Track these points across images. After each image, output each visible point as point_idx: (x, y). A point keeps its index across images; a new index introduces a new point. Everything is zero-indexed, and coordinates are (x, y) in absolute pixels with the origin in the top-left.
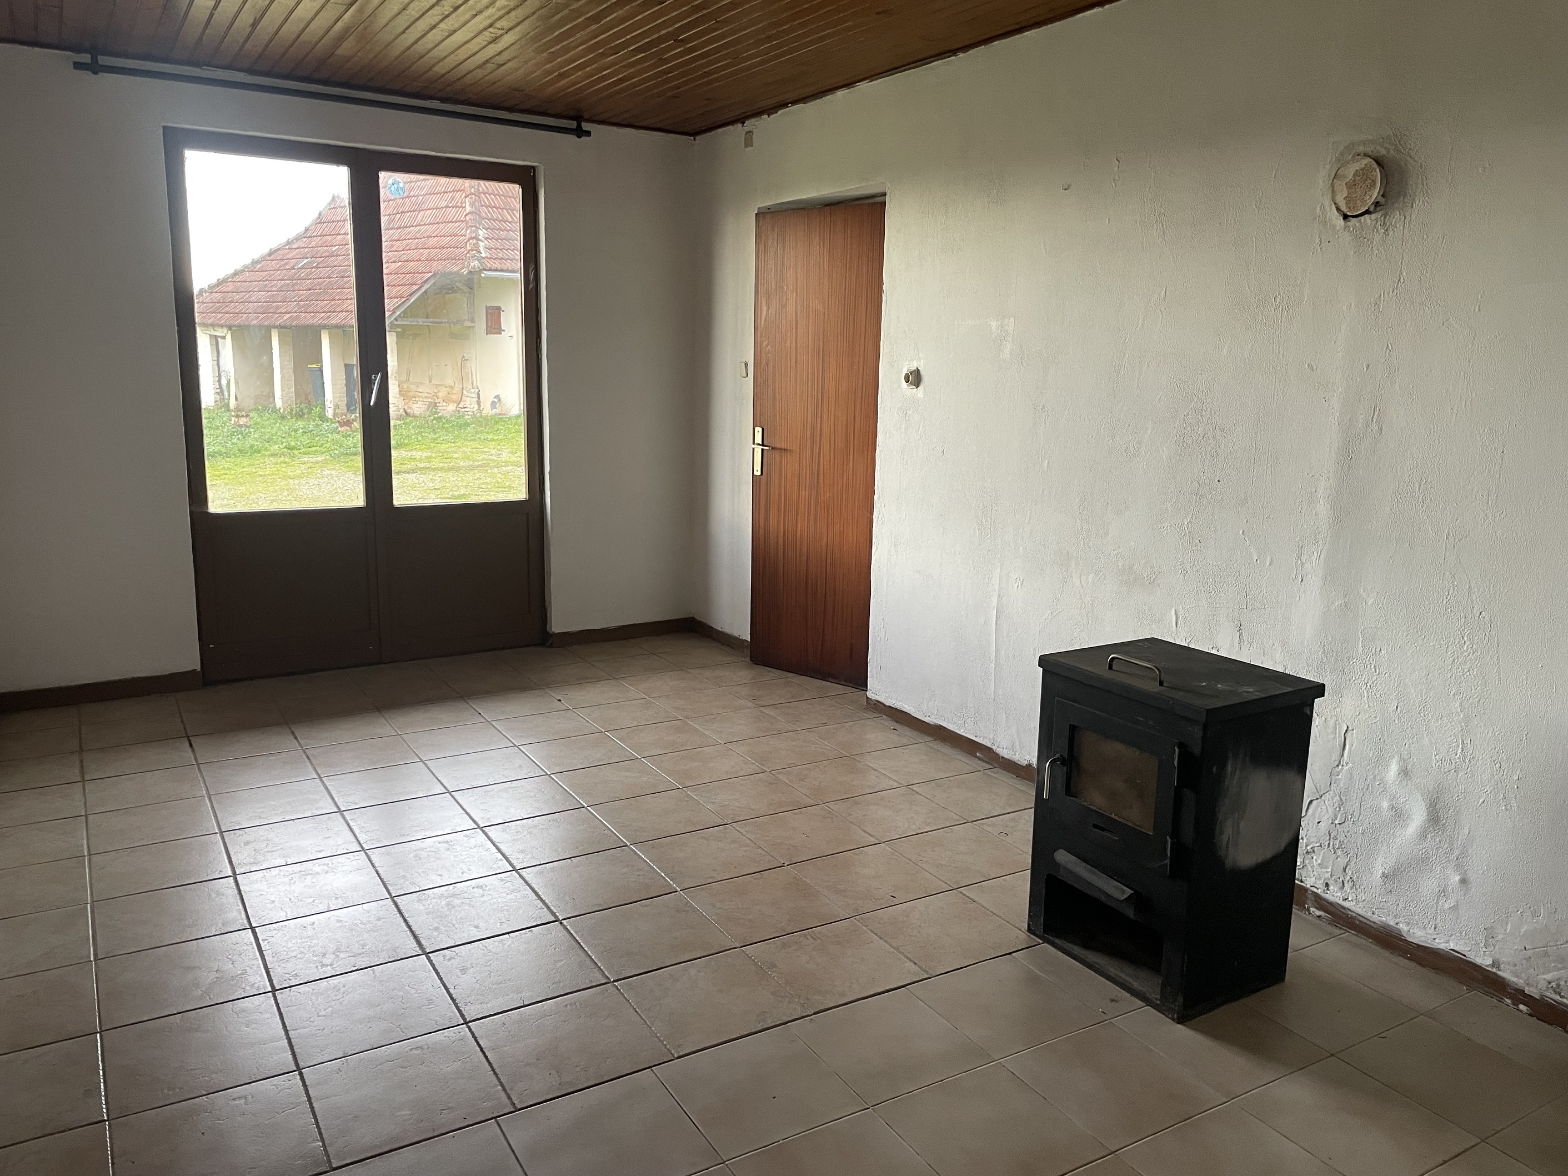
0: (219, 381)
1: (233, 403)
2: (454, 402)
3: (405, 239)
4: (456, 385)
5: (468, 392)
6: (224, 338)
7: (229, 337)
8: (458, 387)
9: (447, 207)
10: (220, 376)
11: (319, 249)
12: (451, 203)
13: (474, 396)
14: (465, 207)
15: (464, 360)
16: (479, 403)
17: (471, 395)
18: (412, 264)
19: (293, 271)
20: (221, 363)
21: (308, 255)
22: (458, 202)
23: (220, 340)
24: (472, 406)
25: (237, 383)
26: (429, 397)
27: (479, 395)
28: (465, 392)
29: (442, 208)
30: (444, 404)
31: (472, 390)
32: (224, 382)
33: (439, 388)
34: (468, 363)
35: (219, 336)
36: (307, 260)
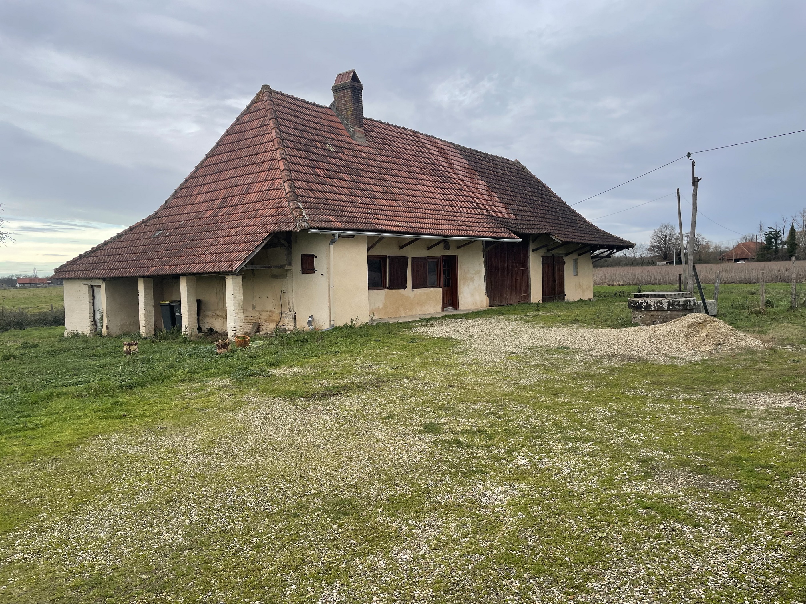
0: (94, 316)
1: (105, 331)
2: (274, 322)
3: (238, 213)
4: (276, 310)
5: (286, 314)
6: (99, 286)
7: (103, 287)
8: (277, 312)
9: (269, 190)
10: (94, 313)
11: (168, 224)
12: (272, 187)
13: (291, 317)
14: (284, 189)
15: (283, 292)
16: (295, 322)
17: (289, 317)
18: (249, 228)
19: (151, 239)
20: (96, 304)
21: (161, 229)
22: (277, 186)
23: (95, 288)
24: (290, 324)
25: (108, 317)
26: (253, 320)
27: (295, 316)
28: (283, 315)
29: (265, 191)
30: (266, 324)
31: (290, 313)
32: (98, 317)
33: (262, 313)
34: (286, 294)
35: (95, 286)
36: (160, 232)
